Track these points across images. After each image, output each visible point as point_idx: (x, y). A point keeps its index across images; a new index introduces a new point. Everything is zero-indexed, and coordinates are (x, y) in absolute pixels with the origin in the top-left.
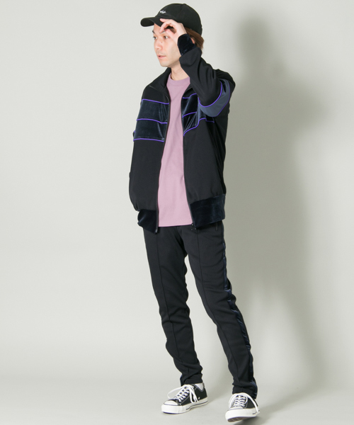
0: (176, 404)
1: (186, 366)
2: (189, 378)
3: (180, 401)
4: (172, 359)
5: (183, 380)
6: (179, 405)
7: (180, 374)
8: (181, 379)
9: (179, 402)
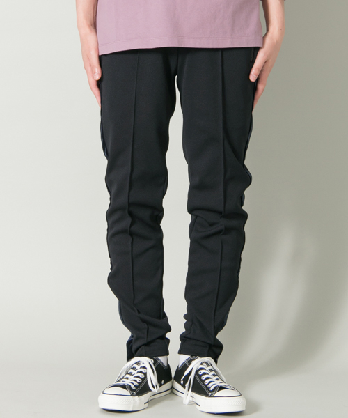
0: (128, 393)
1: (144, 321)
2: (147, 344)
3: (133, 387)
4: (116, 301)
5: (134, 347)
6: (133, 395)
7: (127, 334)
8: (129, 344)
9: (131, 389)
